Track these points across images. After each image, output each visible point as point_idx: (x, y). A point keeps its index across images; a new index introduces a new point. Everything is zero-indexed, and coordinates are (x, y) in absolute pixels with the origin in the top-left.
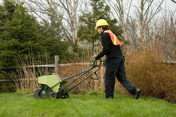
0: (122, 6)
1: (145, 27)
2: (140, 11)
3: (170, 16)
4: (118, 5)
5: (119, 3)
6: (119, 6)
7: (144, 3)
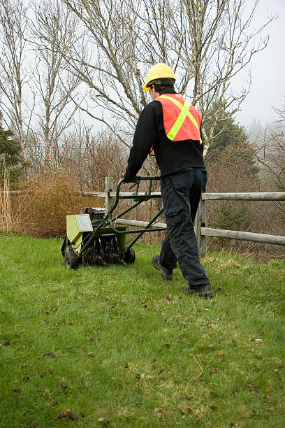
0: (20, 113)
1: (52, 144)
2: (45, 122)
3: (85, 133)
4: (14, 110)
5: (16, 109)
6: (15, 112)
7: (50, 111)
